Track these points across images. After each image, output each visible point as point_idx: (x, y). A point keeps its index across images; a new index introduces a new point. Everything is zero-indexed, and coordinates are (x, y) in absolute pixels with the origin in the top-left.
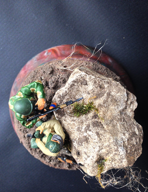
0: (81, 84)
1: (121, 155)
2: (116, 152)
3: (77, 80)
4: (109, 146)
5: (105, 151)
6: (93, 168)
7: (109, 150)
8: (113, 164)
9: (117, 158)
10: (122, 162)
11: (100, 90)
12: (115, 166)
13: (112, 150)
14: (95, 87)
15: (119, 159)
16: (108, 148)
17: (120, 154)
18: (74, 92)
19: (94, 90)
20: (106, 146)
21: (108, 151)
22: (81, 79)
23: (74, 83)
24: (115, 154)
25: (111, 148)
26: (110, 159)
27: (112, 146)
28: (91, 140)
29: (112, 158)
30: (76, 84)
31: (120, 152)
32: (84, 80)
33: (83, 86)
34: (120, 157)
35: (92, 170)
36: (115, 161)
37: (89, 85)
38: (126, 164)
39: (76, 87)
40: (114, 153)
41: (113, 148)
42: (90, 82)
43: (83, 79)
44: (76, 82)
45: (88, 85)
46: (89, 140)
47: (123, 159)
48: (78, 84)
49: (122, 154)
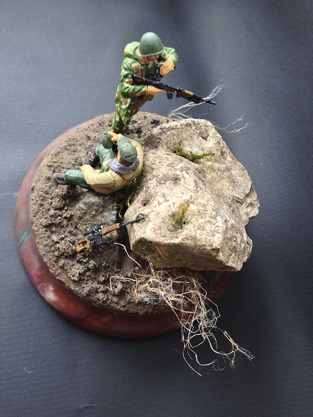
0: (200, 133)
1: (218, 226)
2: (212, 220)
3: (198, 124)
4: (204, 206)
5: (195, 209)
6: (163, 222)
7: (201, 211)
8: (198, 233)
9: (208, 227)
10: (213, 235)
11: (219, 156)
12: (200, 237)
13: (207, 214)
14: (216, 148)
15: (211, 230)
16: (202, 209)
17: (217, 224)
18: (186, 134)
19: (212, 150)
20: (201, 204)
21: (199, 212)
22: (203, 128)
23: (192, 125)
24: (208, 221)
25: (207, 211)
26: (196, 225)
27: (210, 208)
28: (184, 183)
29: (201, 225)
30: (194, 127)
31: (217, 222)
32: (207, 131)
33: (201, 138)
34: (213, 228)
35: (158, 225)
36: (203, 230)
37: (208, 142)
38: (219, 242)
39: (191, 131)
40: (207, 218)
41: (210, 212)
42: (211, 139)
43: (205, 129)
44: (195, 125)
45: (206, 141)
46: (180, 182)
47: (217, 232)
48: (196, 131)
49: (220, 225)
